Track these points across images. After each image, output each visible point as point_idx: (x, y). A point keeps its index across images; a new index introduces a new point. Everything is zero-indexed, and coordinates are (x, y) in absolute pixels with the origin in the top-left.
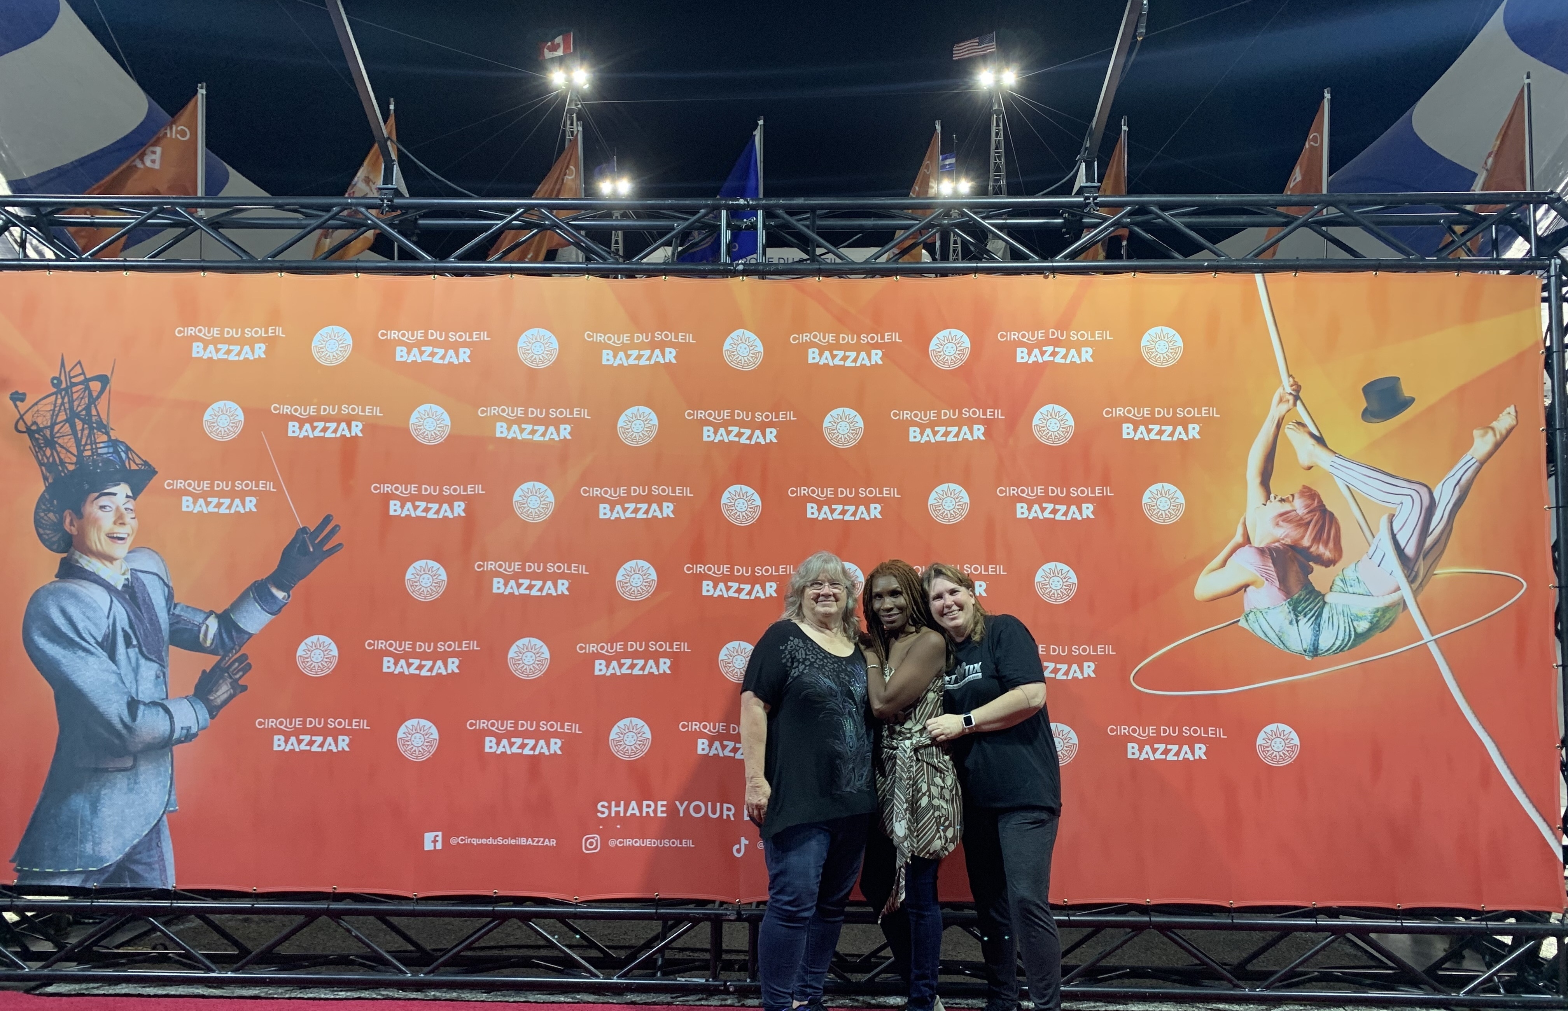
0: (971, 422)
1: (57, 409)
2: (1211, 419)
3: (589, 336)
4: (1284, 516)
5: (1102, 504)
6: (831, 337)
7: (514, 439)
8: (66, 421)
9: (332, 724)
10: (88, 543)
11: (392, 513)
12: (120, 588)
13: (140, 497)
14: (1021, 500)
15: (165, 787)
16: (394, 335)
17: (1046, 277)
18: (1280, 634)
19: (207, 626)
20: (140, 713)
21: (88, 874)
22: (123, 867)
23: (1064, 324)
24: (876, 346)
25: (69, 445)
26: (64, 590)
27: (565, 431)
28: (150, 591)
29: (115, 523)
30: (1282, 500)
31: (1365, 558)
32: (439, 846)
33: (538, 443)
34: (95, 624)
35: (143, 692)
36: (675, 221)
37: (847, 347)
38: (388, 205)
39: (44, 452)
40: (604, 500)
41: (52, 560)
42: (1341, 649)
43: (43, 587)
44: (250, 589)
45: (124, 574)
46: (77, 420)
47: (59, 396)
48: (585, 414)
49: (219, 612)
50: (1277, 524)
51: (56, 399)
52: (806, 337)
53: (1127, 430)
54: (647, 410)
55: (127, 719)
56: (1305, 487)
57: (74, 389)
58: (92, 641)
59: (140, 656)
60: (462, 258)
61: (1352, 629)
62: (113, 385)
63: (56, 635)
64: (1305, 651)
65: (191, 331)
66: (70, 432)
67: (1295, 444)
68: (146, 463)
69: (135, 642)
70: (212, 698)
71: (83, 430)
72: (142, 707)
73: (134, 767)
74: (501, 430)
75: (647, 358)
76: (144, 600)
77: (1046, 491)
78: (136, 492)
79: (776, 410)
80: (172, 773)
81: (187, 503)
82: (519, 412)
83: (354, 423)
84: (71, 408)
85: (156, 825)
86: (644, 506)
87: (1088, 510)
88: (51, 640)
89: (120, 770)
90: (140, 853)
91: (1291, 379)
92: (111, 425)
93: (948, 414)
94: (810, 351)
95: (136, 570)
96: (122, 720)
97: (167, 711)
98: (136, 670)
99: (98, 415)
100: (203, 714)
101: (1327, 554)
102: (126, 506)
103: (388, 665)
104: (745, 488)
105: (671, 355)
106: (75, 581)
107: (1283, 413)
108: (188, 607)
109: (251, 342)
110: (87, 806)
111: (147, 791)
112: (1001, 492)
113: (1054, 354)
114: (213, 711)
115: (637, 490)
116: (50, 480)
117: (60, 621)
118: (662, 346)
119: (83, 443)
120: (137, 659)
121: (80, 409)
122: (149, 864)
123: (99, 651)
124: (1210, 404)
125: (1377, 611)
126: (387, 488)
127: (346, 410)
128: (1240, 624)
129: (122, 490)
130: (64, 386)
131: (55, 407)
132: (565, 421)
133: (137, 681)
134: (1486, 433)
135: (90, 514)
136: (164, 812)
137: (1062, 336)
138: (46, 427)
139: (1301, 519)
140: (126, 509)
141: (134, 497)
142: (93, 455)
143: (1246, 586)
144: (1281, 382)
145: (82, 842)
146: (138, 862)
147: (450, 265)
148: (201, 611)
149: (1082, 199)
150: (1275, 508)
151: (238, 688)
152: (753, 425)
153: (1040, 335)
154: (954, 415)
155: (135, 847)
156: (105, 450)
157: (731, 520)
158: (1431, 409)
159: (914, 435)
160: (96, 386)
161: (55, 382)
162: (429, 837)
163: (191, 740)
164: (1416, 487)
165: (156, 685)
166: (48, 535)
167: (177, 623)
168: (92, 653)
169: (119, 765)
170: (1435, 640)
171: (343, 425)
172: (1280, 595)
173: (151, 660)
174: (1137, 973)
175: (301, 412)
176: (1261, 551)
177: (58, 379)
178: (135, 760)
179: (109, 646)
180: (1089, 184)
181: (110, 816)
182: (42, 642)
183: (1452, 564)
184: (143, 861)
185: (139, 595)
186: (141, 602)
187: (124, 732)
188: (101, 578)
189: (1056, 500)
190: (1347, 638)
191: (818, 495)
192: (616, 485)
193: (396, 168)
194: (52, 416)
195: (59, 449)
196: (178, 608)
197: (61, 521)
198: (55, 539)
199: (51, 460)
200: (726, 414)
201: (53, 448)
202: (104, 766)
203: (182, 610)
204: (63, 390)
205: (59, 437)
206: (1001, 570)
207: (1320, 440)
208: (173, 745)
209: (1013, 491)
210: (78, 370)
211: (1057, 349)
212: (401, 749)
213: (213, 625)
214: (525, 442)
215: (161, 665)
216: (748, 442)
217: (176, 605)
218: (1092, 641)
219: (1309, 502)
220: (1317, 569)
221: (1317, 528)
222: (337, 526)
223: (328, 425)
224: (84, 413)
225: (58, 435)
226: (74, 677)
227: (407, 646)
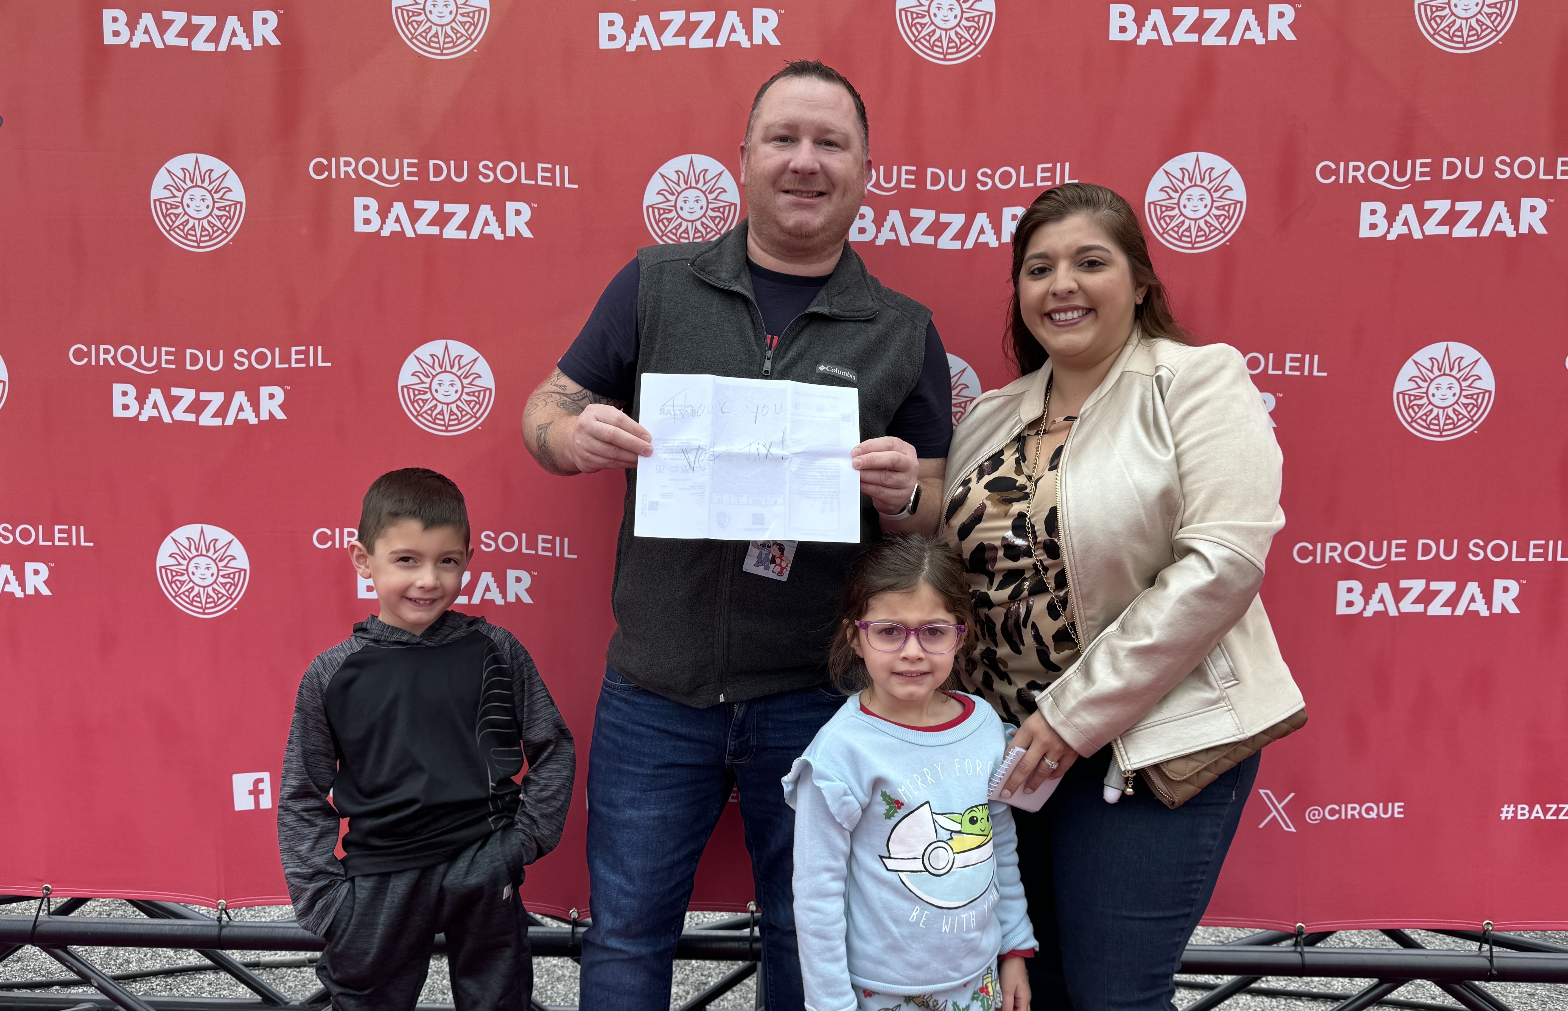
9: (7, 536)
32: (266, 802)
212: (168, 591)
227: (164, 356)
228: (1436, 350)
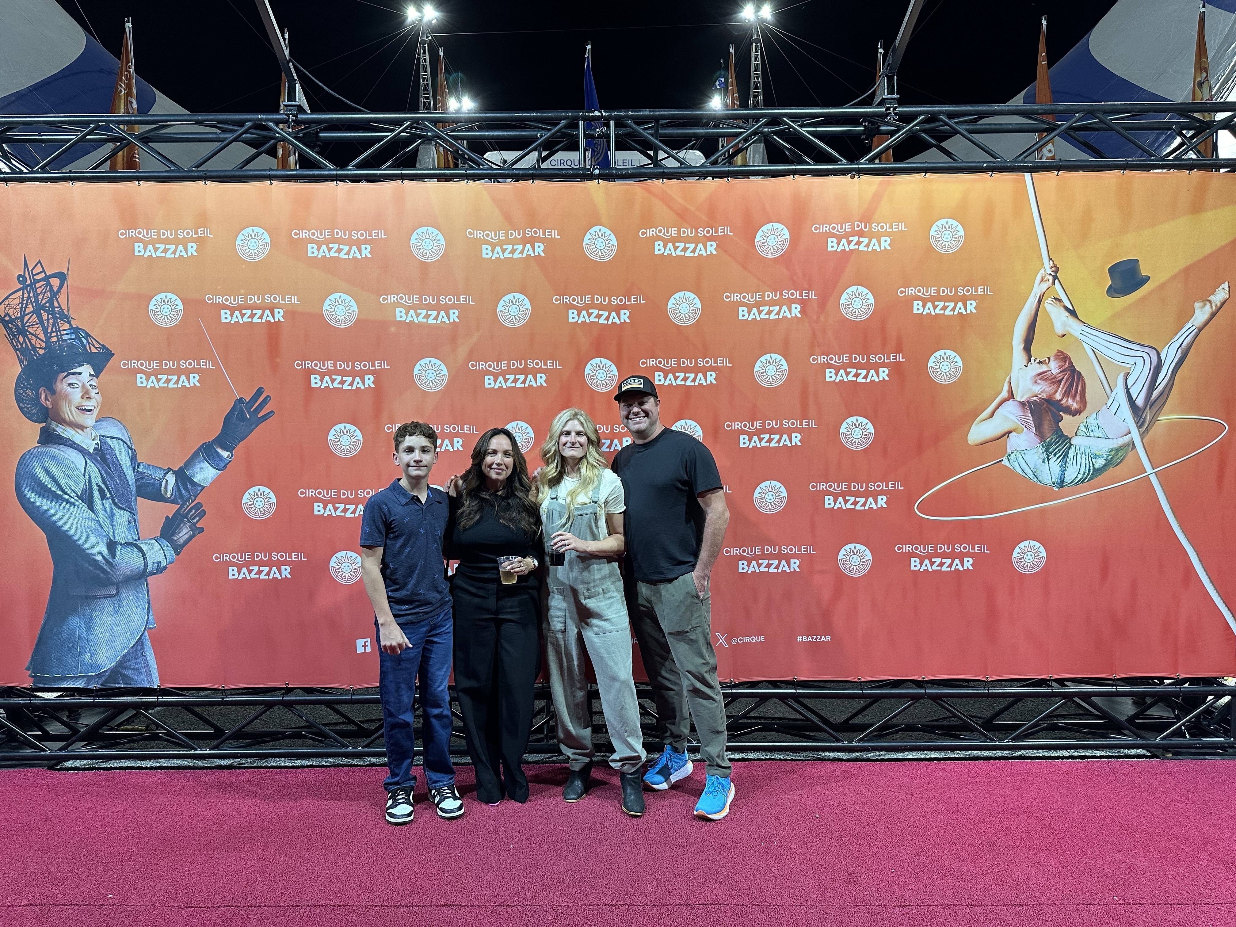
0: (790, 302)
1: (25, 302)
2: (985, 296)
3: (470, 233)
4: (1041, 376)
5: (896, 369)
6: (673, 232)
7: (411, 323)
8: (33, 312)
9: (275, 557)
10: (62, 414)
11: (313, 385)
12: (91, 451)
13: (101, 376)
14: (830, 366)
15: (144, 609)
16: (305, 234)
17: (853, 177)
18: (1035, 470)
19: (167, 481)
20: (118, 552)
21: (90, 679)
22: (116, 672)
23: (866, 218)
24: (711, 238)
25: (38, 332)
26: (46, 454)
27: (454, 315)
28: (117, 453)
29: (82, 398)
30: (1040, 362)
31: (1105, 408)
32: (369, 649)
33: (430, 326)
34: (75, 481)
35: (119, 535)
36: (539, 131)
37: (687, 240)
38: (293, 120)
39: (18, 339)
40: (488, 373)
41: (33, 430)
42: (1082, 481)
43: (28, 452)
44: (199, 449)
45: (94, 440)
46: (42, 312)
47: (25, 292)
48: (470, 301)
49: (176, 469)
50: (1036, 382)
51: (23, 294)
52: (653, 232)
53: (917, 307)
54: (522, 297)
55: (108, 556)
56: (1059, 351)
57: (38, 285)
58: (73, 495)
59: (113, 506)
60: (359, 166)
61: (1091, 465)
62: (70, 280)
63: (43, 491)
64: (1054, 483)
65: (131, 233)
66: (37, 322)
67: (1053, 316)
68: (104, 347)
69: (108, 495)
70: (176, 538)
71: (48, 320)
72: (119, 547)
73: (117, 594)
74: (400, 315)
75: (520, 252)
76: (112, 461)
77: (850, 358)
78: (97, 372)
79: (628, 294)
80: (148, 599)
81: (141, 380)
82: (415, 299)
83: (276, 310)
84: (37, 301)
85: (139, 639)
86: (522, 377)
87: (884, 373)
88: (39, 494)
89: (106, 597)
90: (129, 661)
91: (1051, 262)
92: (71, 316)
93: (770, 295)
94: (656, 243)
95: (103, 436)
96: (104, 558)
97: (140, 549)
98: (111, 517)
99: (60, 306)
100: (170, 552)
101: (1075, 406)
102: (90, 383)
103: (318, 509)
104: (604, 361)
105: (539, 249)
106: (54, 446)
107: (1044, 291)
108: (149, 465)
109: (185, 243)
110: (83, 626)
111: (130, 613)
112: (814, 360)
113: (858, 243)
114: (178, 549)
115: (515, 364)
116: (26, 363)
117: (45, 480)
118: (532, 241)
119: (49, 331)
120: (112, 508)
121: (44, 302)
122: (137, 669)
123: (80, 503)
124: (984, 284)
125: (1112, 451)
126: (308, 365)
127: (268, 299)
128: (1003, 463)
129: (86, 370)
130: (28, 282)
131: (23, 301)
132: (454, 306)
133: (113, 526)
134: (1205, 305)
135: (61, 391)
136: (145, 629)
137: (865, 228)
138: (17, 318)
139: (1055, 377)
140: (90, 385)
141: (97, 376)
142: (58, 341)
143: (1010, 432)
144: (1043, 264)
145: (81, 653)
146: (126, 668)
147: (349, 172)
148: (160, 468)
149: (884, 110)
150: (1035, 368)
151: (197, 531)
152: (609, 308)
153: (847, 227)
154: (776, 296)
155: (125, 656)
156: (68, 337)
157: (594, 387)
158: (1162, 286)
159: (743, 314)
160: (55, 282)
161: (21, 279)
162: (360, 643)
163: (161, 572)
164: (1147, 350)
165: (129, 529)
166: (28, 408)
167: (142, 478)
168: (74, 505)
169: (105, 593)
170: (1155, 473)
171: (267, 312)
172: (1037, 439)
173: (123, 509)
174: (910, 728)
175: (231, 301)
176: (1022, 404)
177: (23, 276)
178: (118, 588)
179: (87, 498)
180: (889, 96)
181: (102, 633)
182: (32, 496)
183: (1171, 412)
184: (132, 667)
185: (108, 457)
186: (110, 463)
187: (106, 567)
188: (76, 443)
189: (858, 366)
190: (1087, 472)
191: (664, 365)
192: (498, 360)
193: (298, 87)
194: (21, 308)
195: (30, 336)
196: (142, 466)
197: (38, 396)
198: (34, 411)
199: (24, 345)
200: (587, 299)
201: (25, 336)
202: (93, 594)
203: (144, 468)
204: (28, 285)
205: (29, 326)
206: (813, 424)
207: (1073, 313)
208: (148, 576)
209: (824, 359)
210: (39, 269)
211: (861, 239)
212: (334, 575)
213: (171, 479)
214: (420, 325)
215: (131, 513)
216: (606, 322)
217: (139, 464)
218: (885, 479)
219: (1062, 364)
220: (1066, 417)
221: (1067, 384)
222: (268, 396)
223: (254, 312)
224: (47, 305)
225: (27, 324)
226: (61, 524)
227: (333, 493)
228: (767, 483)
